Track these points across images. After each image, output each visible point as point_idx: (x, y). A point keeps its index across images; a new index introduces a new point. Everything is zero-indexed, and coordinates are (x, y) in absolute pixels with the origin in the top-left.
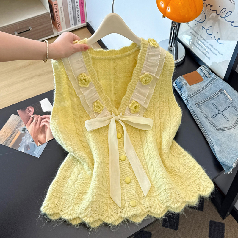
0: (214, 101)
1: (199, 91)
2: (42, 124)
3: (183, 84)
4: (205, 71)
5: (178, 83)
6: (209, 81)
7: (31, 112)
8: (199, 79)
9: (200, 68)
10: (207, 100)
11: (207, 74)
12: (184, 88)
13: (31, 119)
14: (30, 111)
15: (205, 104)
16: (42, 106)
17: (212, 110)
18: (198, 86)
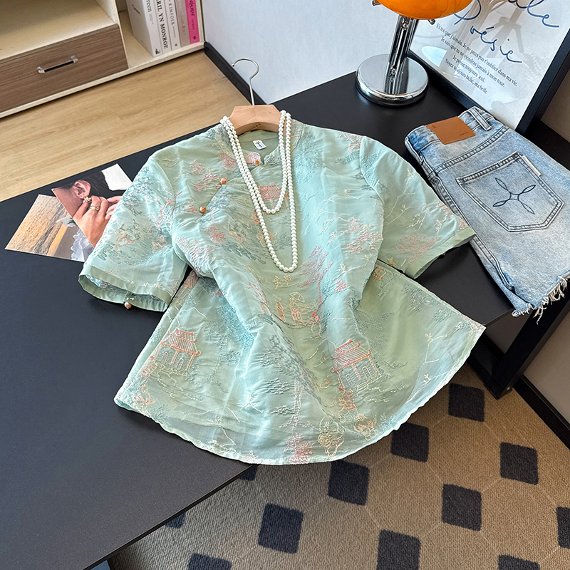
0: (499, 176)
1: (465, 156)
2: (110, 213)
3: (429, 141)
4: (478, 117)
5: (415, 140)
6: (488, 137)
7: (84, 191)
8: (466, 133)
9: (468, 112)
10: (484, 172)
11: (483, 122)
12: (431, 150)
13: (85, 205)
14: (81, 190)
15: (479, 180)
16: (106, 180)
17: (495, 192)
18: (464, 146)
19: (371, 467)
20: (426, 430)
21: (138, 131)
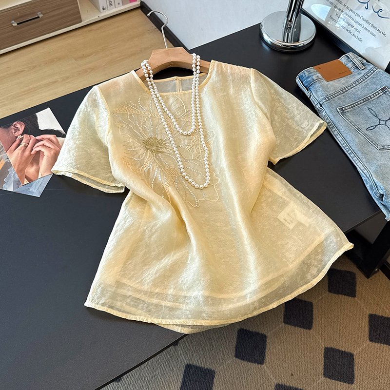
0: (370, 106)
1: (344, 91)
2: (36, 149)
3: (315, 79)
4: (355, 59)
5: (304, 78)
6: (362, 75)
7: (19, 131)
8: (346, 72)
9: (346, 56)
10: (359, 103)
11: (358, 64)
12: (316, 86)
13: (17, 142)
14: (17, 130)
15: (354, 109)
16: (38, 121)
17: (367, 119)
18: (343, 82)
19: (268, 335)
20: (311, 304)
21: (89, 70)
